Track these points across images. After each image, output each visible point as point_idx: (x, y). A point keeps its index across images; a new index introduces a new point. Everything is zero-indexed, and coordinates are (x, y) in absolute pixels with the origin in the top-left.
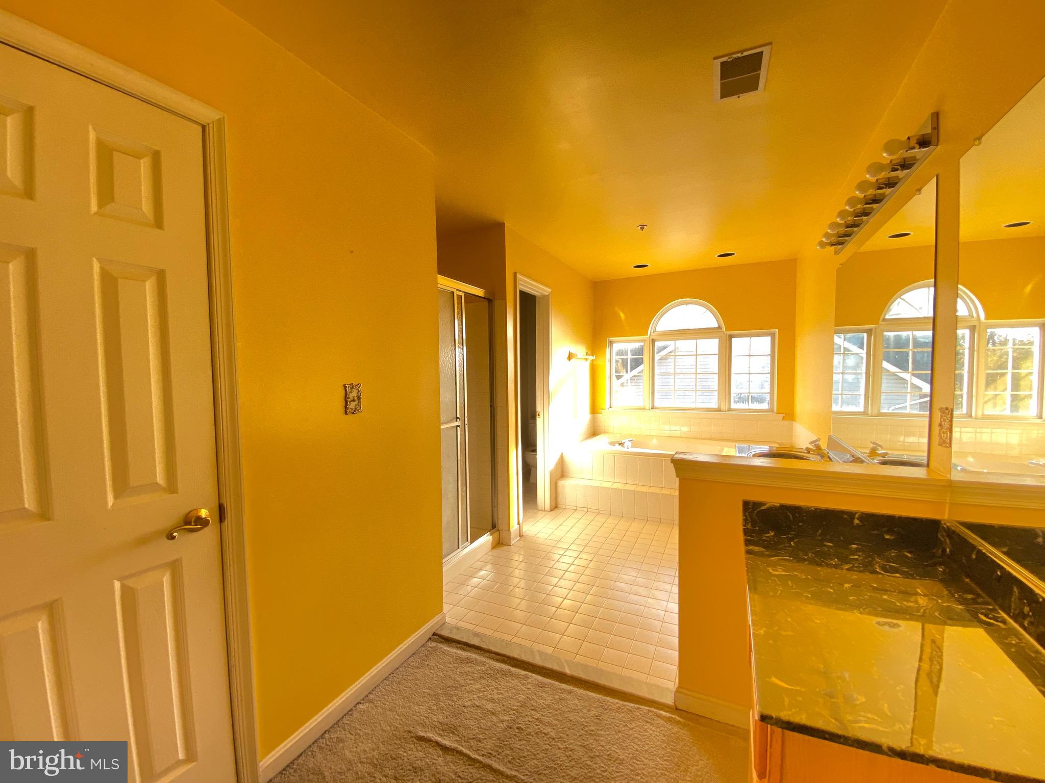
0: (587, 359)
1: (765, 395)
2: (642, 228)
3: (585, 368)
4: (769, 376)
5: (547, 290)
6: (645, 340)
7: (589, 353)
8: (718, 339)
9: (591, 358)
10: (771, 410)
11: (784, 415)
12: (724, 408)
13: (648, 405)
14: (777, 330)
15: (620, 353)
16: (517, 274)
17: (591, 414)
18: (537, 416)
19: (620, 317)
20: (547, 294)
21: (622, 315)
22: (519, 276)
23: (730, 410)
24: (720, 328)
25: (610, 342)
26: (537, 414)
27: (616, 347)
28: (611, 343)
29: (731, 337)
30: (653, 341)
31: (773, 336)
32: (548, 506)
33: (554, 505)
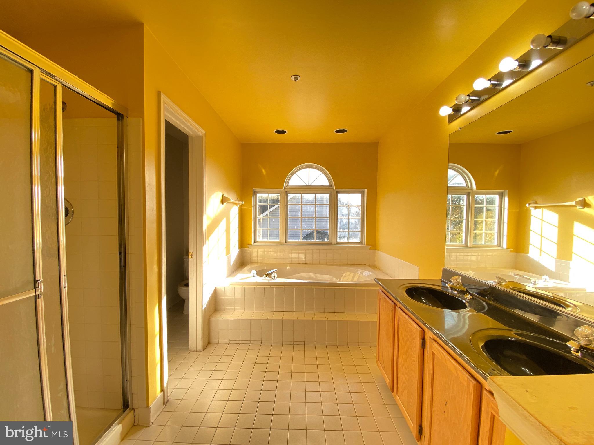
0: (237, 204)
1: (358, 233)
2: (296, 79)
3: (235, 211)
4: (360, 220)
5: (201, 131)
6: (281, 192)
7: (238, 199)
8: (329, 194)
9: (241, 203)
10: (361, 243)
11: (371, 246)
12: (334, 242)
13: (283, 240)
14: (366, 189)
15: (262, 201)
16: (162, 93)
17: (239, 249)
18: (190, 257)
19: (262, 172)
20: (201, 135)
21: (264, 171)
22: (163, 97)
23: (337, 243)
24: (330, 186)
25: (255, 191)
26: (190, 255)
27: (259, 195)
28: (256, 193)
29: (338, 192)
30: (287, 193)
31: (363, 193)
32: (200, 346)
33: (207, 342)
